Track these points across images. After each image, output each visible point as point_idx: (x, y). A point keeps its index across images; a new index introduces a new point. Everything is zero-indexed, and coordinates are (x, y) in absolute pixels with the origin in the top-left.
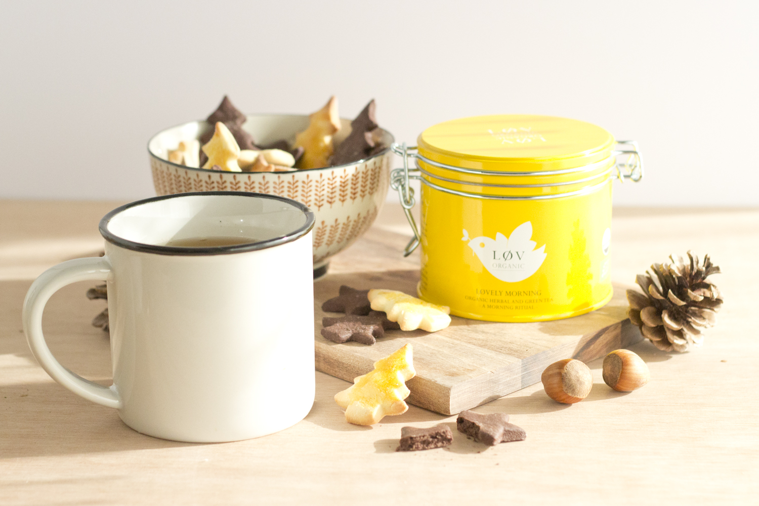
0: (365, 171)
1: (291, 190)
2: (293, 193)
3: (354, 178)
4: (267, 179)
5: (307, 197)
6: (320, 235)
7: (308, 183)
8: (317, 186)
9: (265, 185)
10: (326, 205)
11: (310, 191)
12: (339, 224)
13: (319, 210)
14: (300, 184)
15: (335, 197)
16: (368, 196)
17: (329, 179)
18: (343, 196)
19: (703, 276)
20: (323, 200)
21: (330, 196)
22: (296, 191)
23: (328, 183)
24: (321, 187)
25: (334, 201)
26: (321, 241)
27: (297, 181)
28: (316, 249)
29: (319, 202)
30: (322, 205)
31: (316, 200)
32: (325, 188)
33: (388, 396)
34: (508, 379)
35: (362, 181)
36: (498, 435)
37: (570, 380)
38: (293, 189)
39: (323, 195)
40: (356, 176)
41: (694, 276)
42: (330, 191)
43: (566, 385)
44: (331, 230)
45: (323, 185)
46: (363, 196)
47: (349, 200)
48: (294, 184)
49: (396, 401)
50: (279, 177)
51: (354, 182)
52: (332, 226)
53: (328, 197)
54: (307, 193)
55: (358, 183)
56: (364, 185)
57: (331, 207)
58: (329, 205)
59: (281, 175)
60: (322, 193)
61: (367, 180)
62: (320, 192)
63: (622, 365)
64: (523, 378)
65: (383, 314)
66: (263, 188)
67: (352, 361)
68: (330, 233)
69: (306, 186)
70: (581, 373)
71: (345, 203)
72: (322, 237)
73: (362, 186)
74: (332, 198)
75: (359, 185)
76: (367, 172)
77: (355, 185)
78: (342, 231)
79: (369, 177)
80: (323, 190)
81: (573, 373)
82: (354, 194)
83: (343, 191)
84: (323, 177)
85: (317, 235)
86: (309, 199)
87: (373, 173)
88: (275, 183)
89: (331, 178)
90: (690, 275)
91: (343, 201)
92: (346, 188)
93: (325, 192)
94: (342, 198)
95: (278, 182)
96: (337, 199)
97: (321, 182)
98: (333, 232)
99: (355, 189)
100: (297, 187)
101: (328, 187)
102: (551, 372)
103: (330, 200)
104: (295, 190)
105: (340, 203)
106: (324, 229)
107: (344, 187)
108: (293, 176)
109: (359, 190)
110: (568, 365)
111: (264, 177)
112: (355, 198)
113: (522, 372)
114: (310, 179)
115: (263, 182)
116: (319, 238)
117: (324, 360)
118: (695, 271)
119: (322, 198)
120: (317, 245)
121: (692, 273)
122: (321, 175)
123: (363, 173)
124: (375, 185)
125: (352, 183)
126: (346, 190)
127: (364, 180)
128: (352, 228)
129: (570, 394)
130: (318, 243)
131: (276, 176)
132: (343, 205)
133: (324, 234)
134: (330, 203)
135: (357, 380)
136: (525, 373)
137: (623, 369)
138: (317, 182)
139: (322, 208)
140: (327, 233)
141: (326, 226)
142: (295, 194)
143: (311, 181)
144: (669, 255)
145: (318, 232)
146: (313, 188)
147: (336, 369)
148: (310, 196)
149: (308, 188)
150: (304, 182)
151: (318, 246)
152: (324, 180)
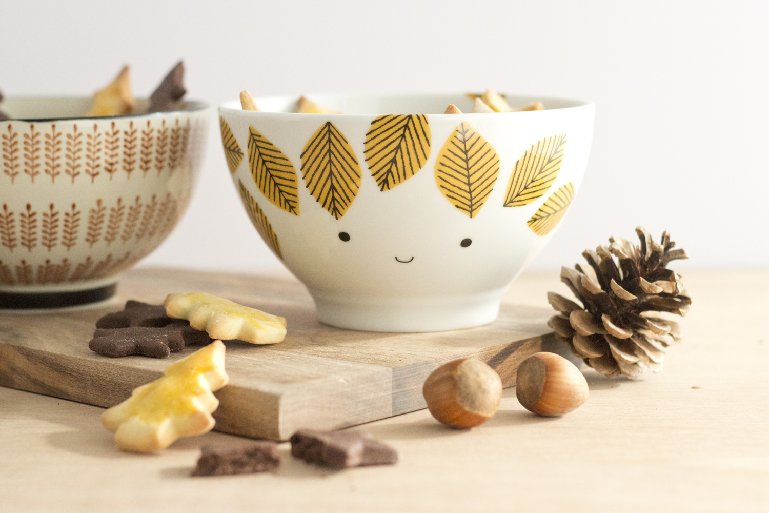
0: (162, 130)
1: (51, 148)
2: (54, 153)
3: (146, 138)
4: (14, 131)
5: (74, 160)
6: (95, 221)
7: (76, 138)
8: (89, 144)
9: (11, 138)
10: (104, 175)
11: (79, 150)
12: (123, 207)
13: (93, 181)
14: (63, 138)
15: (117, 162)
16: (166, 169)
17: (107, 134)
18: (130, 163)
19: (660, 260)
20: (98, 166)
21: (110, 160)
22: (59, 150)
23: (107, 141)
24: (95, 146)
25: (116, 170)
26: (98, 232)
27: (59, 134)
28: (91, 247)
29: (93, 168)
30: (97, 174)
31: (88, 164)
32: (102, 146)
33: (183, 408)
34: (372, 396)
35: (158, 144)
36: (354, 451)
37: (467, 386)
38: (53, 146)
39: (98, 158)
40: (148, 135)
41: (647, 262)
42: (110, 153)
43: (460, 394)
44: (111, 216)
45: (99, 143)
46: (160, 168)
47: (137, 172)
48: (55, 138)
49: (195, 414)
50: (32, 127)
51: (146, 144)
52: (113, 210)
53: (106, 161)
54: (74, 153)
55: (151, 145)
56: (160, 150)
57: (111, 178)
58: (107, 175)
59: (36, 124)
60: (97, 155)
61: (165, 145)
62: (94, 153)
63: (547, 371)
64: (394, 399)
65: (184, 322)
66: (9, 143)
67: (132, 378)
68: (111, 221)
69: (72, 142)
70: (483, 377)
71: (133, 174)
72: (98, 226)
73: (157, 151)
74: (111, 164)
75: (153, 149)
76: (165, 132)
77: (147, 148)
78: (129, 220)
79: (169, 140)
80: (99, 150)
81: (471, 376)
82: (147, 162)
83: (129, 155)
84: (99, 131)
85: (91, 222)
86: (77, 162)
87: (175, 136)
88: (26, 136)
89: (111, 133)
90: (641, 261)
91: (129, 171)
92: (133, 151)
93: (101, 154)
94: (127, 167)
95: (30, 134)
96: (119, 167)
97: (96, 138)
98: (114, 220)
99: (147, 155)
100: (59, 142)
101: (107, 147)
102: (436, 378)
103: (109, 167)
104: (57, 147)
105: (125, 173)
106: (102, 213)
107: (130, 149)
108: (54, 126)
109: (153, 156)
110: (463, 365)
111: (10, 127)
112: (147, 169)
113: (393, 389)
114: (78, 132)
115: (8, 135)
116: (93, 227)
117: (92, 384)
118: (649, 252)
119: (97, 162)
120: (91, 238)
121: (644, 258)
122: (96, 127)
123: (159, 132)
124: (178, 155)
125: (143, 145)
126: (134, 154)
127: (161, 143)
128: (144, 218)
129: (467, 409)
130: (93, 236)
131: (28, 125)
132: (129, 178)
133: (102, 222)
134: (110, 171)
135: (138, 392)
136: (399, 390)
137: (547, 376)
138: (89, 136)
139: (96, 178)
140: (106, 219)
141: (104, 209)
142: (57, 155)
143: (80, 135)
144: (609, 237)
145: (92, 217)
146: (84, 146)
147: (110, 396)
148: (79, 158)
149: (75, 146)
150: (69, 136)
151: (94, 241)
152: (99, 135)
